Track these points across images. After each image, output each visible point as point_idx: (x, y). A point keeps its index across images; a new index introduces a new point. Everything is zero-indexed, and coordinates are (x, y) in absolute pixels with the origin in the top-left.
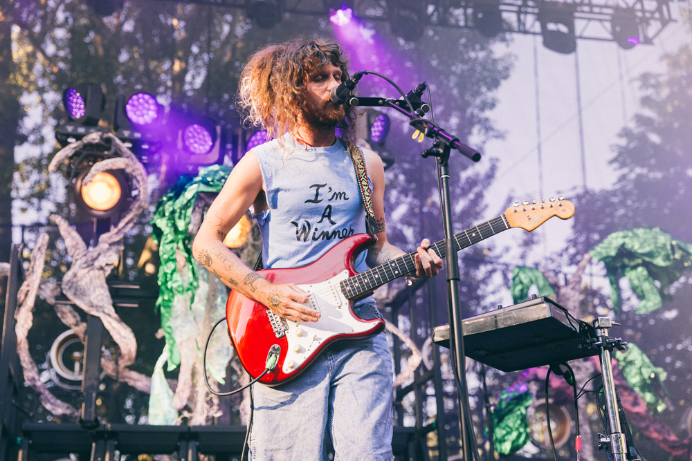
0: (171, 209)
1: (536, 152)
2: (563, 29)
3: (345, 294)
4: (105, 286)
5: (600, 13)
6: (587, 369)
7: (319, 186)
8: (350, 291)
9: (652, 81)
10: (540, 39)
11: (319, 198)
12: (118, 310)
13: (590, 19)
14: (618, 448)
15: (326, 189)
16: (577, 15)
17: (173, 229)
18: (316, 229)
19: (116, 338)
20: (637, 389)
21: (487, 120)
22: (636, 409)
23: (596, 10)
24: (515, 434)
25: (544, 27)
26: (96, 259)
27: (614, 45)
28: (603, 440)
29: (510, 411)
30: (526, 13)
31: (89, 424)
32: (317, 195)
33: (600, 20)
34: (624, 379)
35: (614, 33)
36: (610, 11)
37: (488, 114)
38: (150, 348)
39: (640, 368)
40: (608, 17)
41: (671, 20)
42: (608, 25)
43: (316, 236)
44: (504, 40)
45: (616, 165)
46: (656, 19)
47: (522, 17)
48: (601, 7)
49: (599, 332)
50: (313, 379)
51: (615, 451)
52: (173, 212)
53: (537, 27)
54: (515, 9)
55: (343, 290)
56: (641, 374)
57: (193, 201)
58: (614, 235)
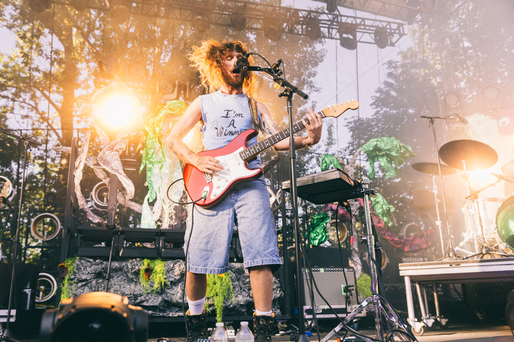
0: (152, 122)
1: (336, 98)
2: (351, 37)
3: (242, 158)
4: (119, 159)
5: (369, 30)
6: (356, 205)
7: (229, 111)
8: (244, 156)
9: (394, 65)
10: (339, 42)
11: (228, 116)
12: (125, 171)
13: (364, 32)
14: (370, 242)
15: (233, 112)
16: (357, 30)
17: (153, 132)
18: (226, 130)
19: (125, 185)
20: (380, 215)
21: (311, 82)
22: (379, 225)
23: (367, 28)
24: (320, 236)
25: (341, 35)
26: (115, 146)
27: (376, 46)
28: (363, 238)
29: (318, 225)
30: (333, 28)
31: (111, 227)
32: (227, 114)
33: (369, 33)
34: (374, 210)
35: (375, 40)
36: (374, 29)
37: (312, 79)
38: (141, 191)
39: (382, 205)
40: (373, 32)
41: (404, 34)
42: (373, 36)
43: (226, 134)
44: (321, 42)
45: (374, 106)
46: (397, 33)
47: (331, 30)
48: (370, 26)
49: (363, 186)
50: (223, 208)
51: (369, 244)
52: (154, 123)
53: (338, 36)
54: (327, 26)
55: (241, 156)
56: (382, 208)
57: (164, 118)
58: (372, 140)
